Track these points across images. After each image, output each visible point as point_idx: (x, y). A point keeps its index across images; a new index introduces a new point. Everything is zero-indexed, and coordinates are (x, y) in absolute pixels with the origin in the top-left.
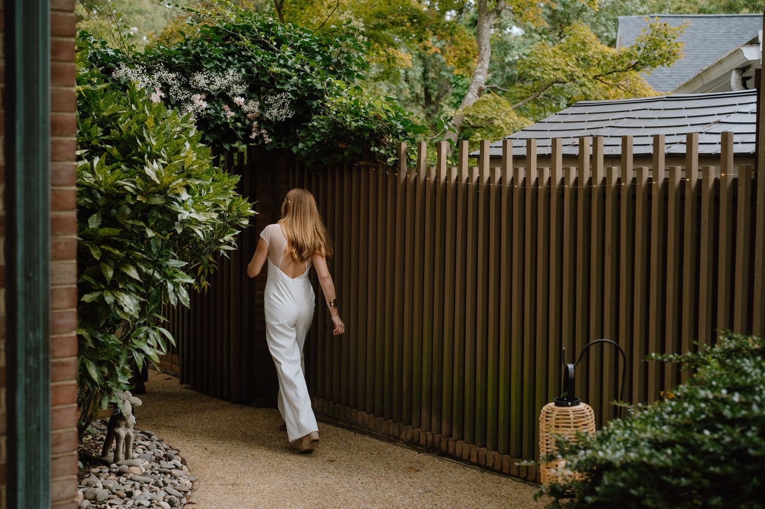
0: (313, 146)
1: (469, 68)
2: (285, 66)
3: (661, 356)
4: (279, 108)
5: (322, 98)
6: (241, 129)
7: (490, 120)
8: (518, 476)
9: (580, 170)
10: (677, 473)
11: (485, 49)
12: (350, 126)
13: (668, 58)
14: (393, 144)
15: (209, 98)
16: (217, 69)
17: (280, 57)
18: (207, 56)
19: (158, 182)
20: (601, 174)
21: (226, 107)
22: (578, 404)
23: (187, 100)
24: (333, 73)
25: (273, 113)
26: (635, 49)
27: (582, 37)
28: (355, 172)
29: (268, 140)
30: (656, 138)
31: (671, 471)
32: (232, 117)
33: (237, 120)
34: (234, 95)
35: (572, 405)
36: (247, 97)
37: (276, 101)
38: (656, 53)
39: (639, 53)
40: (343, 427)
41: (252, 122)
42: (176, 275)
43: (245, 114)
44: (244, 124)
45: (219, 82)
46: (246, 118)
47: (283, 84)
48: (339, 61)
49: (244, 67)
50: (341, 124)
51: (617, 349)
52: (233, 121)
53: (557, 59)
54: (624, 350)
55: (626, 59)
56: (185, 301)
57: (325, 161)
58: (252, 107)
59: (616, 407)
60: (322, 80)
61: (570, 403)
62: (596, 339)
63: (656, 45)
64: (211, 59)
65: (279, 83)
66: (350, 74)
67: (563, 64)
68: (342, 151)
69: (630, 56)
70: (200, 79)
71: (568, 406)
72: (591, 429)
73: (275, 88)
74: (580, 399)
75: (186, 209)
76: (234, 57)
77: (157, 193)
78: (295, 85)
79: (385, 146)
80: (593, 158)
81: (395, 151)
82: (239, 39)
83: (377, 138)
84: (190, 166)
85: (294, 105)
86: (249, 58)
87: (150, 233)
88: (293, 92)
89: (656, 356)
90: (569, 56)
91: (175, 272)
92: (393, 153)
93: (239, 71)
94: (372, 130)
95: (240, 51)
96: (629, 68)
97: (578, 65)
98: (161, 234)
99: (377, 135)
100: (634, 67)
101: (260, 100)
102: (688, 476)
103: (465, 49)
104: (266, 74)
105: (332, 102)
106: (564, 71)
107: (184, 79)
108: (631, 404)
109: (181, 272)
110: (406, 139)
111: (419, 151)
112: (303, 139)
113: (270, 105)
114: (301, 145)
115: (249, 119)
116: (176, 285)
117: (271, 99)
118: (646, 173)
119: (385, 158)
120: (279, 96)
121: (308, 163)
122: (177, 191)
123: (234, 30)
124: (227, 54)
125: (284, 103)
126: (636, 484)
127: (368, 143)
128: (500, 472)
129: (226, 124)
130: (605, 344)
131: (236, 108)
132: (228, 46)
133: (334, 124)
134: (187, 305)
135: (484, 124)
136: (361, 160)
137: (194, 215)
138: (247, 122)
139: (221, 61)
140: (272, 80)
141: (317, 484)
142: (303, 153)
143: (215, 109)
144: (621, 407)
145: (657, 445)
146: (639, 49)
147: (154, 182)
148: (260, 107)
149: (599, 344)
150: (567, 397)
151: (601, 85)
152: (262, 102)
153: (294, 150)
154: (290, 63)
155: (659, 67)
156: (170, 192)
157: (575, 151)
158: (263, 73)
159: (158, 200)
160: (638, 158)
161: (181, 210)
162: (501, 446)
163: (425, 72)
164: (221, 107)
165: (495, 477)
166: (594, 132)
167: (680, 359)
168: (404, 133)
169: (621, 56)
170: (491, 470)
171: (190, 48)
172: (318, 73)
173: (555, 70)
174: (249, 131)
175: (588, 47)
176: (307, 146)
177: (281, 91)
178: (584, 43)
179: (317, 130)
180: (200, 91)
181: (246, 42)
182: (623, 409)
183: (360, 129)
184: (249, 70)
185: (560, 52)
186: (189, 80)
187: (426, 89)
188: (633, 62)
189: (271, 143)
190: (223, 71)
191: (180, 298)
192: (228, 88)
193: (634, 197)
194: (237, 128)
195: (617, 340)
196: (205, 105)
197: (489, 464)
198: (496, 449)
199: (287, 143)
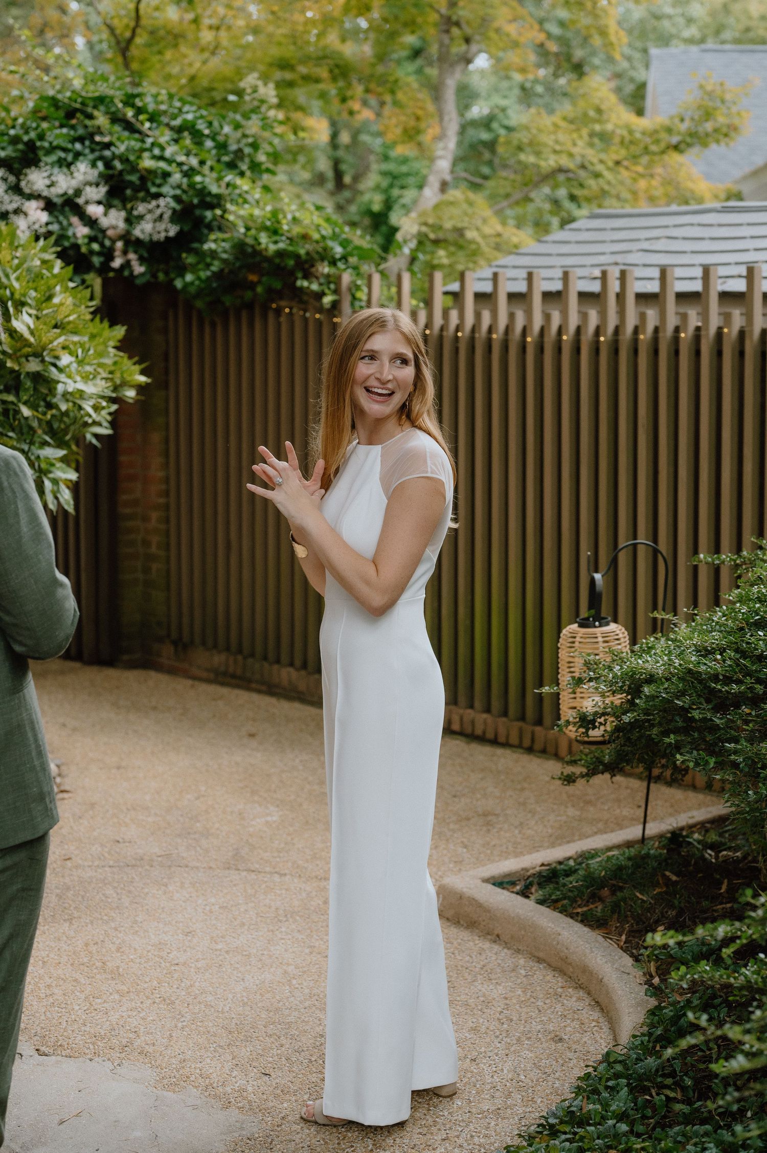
0: (208, 278)
1: (419, 144)
2: (161, 158)
3: (711, 557)
4: (155, 221)
5: (219, 205)
6: (99, 254)
7: (460, 232)
8: (520, 746)
9: (603, 314)
10: (728, 680)
11: (450, 120)
12: (266, 249)
13: (726, 133)
14: (328, 276)
15: (49, 206)
16: (61, 163)
17: (153, 144)
18: (46, 144)
19: (32, 340)
20: (631, 321)
21: (75, 220)
22: (607, 624)
23: (17, 211)
24: (232, 166)
25: (145, 230)
26: (677, 121)
27: (597, 101)
28: (271, 316)
29: (139, 269)
30: (706, 270)
31: (721, 677)
32: (84, 237)
33: (92, 239)
34: (87, 202)
35: (600, 626)
36: (107, 204)
37: (150, 211)
38: (709, 126)
39: (683, 127)
40: (259, 692)
41: (113, 242)
42: (52, 469)
43: (103, 231)
44: (102, 245)
45: (64, 183)
46: (105, 236)
47: (159, 186)
48: (240, 150)
49: (101, 158)
50: (253, 246)
51: (656, 552)
52: (86, 241)
53: (561, 137)
54: (665, 554)
55: (663, 135)
56: (68, 504)
57: (228, 300)
58: (114, 220)
59: (655, 619)
60: (219, 179)
61: (597, 623)
62: (627, 542)
63: (708, 115)
64: (53, 149)
65: (154, 184)
66: (255, 167)
67: (569, 144)
68: (252, 286)
69: (669, 130)
70: (36, 179)
71: (595, 627)
72: (624, 645)
73: (148, 191)
74: (609, 619)
75: (69, 377)
76: (83, 144)
77: (30, 356)
78: (179, 186)
79: (317, 278)
80: (621, 297)
81: (332, 286)
82: (90, 117)
83: (306, 266)
84: (66, 317)
85: (176, 217)
86: (108, 146)
87: (26, 411)
88: (177, 198)
89: (705, 558)
90: (578, 130)
91: (53, 465)
92: (329, 288)
93: (94, 165)
94: (297, 256)
95: (91, 136)
96: (668, 148)
97: (591, 145)
98: (37, 411)
99: (306, 262)
100: (676, 148)
101: (124, 208)
102: (739, 682)
103: (415, 114)
104: (134, 169)
105: (235, 213)
106: (571, 155)
107: (12, 179)
108: (675, 615)
109: (59, 465)
110: (348, 268)
111: (369, 286)
112: (193, 269)
113: (141, 217)
114: (189, 277)
115: (110, 239)
116: (55, 482)
117: (141, 208)
118: (694, 321)
119: (320, 295)
120: (154, 203)
121: (199, 304)
122: (56, 353)
123: (83, 104)
124: (74, 140)
125: (161, 216)
126: (682, 694)
127: (292, 274)
128: (494, 742)
129: (76, 247)
130: (639, 547)
131: (91, 222)
132: (73, 127)
133: (240, 247)
134: (70, 509)
135: (451, 237)
136: (281, 298)
137: (81, 386)
138: (107, 243)
139: (65, 150)
140: (143, 179)
141: (237, 764)
142: (192, 290)
143: (60, 223)
144: (663, 619)
145: (705, 652)
146: (682, 120)
147: (26, 340)
148: (128, 220)
149: (631, 548)
150: (594, 618)
151: (625, 174)
152: (130, 212)
153: (179, 284)
154: (168, 153)
155: (714, 146)
156: (47, 355)
157: (595, 287)
158: (129, 168)
159: (33, 366)
160: (682, 297)
161: (62, 377)
162: (496, 704)
163: (334, 136)
164: (68, 220)
165: (487, 749)
166: (619, 258)
167: (735, 561)
168: (344, 258)
169: (656, 132)
170: (481, 739)
171: (21, 132)
172: (212, 169)
173: (555, 152)
174: (108, 255)
175: (605, 117)
176: (199, 278)
177: (157, 196)
178: (599, 111)
179: (213, 254)
180: (37, 197)
181: (101, 120)
182: (665, 621)
183: (281, 254)
184: (108, 165)
185: (563, 124)
186: (19, 180)
187: (336, 164)
188: (675, 140)
189: (142, 275)
190: (69, 165)
191: (61, 500)
192: (78, 192)
193: (677, 352)
194: (92, 252)
195: (655, 541)
196: (44, 217)
197: (479, 731)
198: (488, 710)
199: (167, 273)
